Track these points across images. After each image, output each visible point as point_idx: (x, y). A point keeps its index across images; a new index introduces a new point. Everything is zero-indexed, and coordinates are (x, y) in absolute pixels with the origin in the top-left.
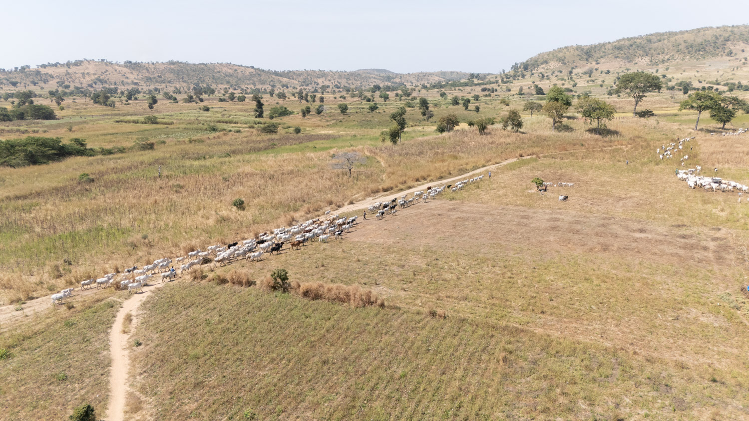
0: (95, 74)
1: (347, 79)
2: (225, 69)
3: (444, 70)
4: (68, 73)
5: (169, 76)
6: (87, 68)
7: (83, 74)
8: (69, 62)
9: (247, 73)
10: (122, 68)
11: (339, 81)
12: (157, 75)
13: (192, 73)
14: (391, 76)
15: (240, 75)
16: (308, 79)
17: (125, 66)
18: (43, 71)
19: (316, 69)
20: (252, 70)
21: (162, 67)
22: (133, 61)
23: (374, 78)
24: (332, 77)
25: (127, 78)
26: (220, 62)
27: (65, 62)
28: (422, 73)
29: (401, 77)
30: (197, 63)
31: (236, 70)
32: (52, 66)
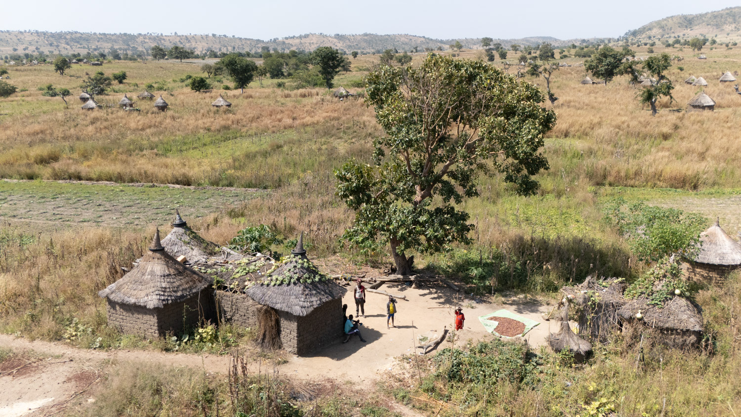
0: (317, 43)
2: (403, 39)
4: (301, 43)
5: (364, 45)
6: (312, 39)
7: (310, 43)
8: (301, 36)
13: (379, 42)
17: (335, 38)
18: (287, 41)
21: (359, 38)
22: (340, 34)
26: (400, 34)
27: (299, 35)
30: (383, 35)
31: (411, 40)
32: (291, 38)
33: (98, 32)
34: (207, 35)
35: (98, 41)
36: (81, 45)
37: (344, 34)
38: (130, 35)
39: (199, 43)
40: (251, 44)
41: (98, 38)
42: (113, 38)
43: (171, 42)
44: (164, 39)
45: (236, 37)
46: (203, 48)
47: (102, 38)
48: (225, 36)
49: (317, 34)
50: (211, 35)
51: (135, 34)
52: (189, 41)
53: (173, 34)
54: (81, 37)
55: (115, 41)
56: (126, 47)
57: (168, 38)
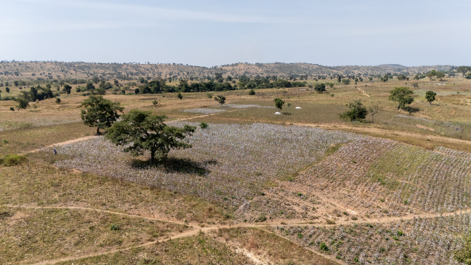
0: (244, 69)
1: (372, 70)
2: (303, 66)
3: (440, 65)
4: (233, 69)
5: (276, 70)
6: (241, 67)
7: (239, 69)
8: (233, 64)
9: (315, 68)
10: (255, 67)
11: (367, 71)
12: (270, 69)
13: (287, 68)
14: (401, 68)
15: (311, 69)
16: (348, 70)
17: (256, 65)
18: (224, 68)
19: (354, 65)
21: (273, 66)
22: (259, 63)
24: (363, 69)
25: (258, 71)
26: (300, 62)
27: (231, 64)
28: (424, 66)
29: (408, 69)
30: (289, 63)
31: (309, 66)
32: (226, 66)
33: (97, 62)
34: (169, 64)
35: (96, 68)
36: (84, 71)
37: (262, 63)
38: (118, 64)
39: (164, 69)
40: (199, 70)
41: (97, 66)
42: (106, 66)
43: (145, 69)
44: (140, 67)
45: (189, 65)
46: (166, 73)
47: (99, 66)
48: (181, 64)
49: (244, 63)
50: (172, 64)
51: (122, 63)
52: (157, 68)
53: (147, 63)
54: (85, 66)
55: (108, 68)
56: (114, 72)
57: (143, 66)
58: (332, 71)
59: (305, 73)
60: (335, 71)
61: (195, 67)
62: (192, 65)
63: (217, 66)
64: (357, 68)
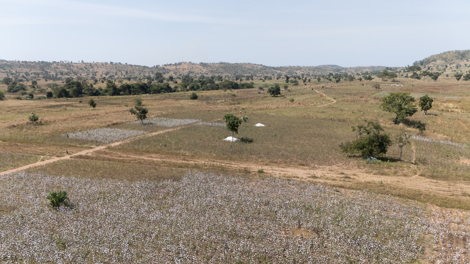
0: (188, 69)
1: (313, 71)
2: (247, 66)
3: (373, 66)
5: (221, 70)
6: (184, 66)
7: (183, 69)
8: (176, 63)
9: (259, 68)
10: (199, 66)
11: (309, 72)
12: (215, 69)
13: (231, 68)
14: (340, 69)
15: (255, 69)
16: (291, 71)
17: (201, 65)
18: (166, 68)
19: (296, 66)
20: (261, 67)
21: (217, 65)
22: (204, 63)
23: (329, 70)
24: (305, 70)
25: (202, 71)
26: (245, 63)
27: (174, 63)
28: (359, 67)
29: (346, 69)
30: (233, 63)
31: (253, 67)
32: (169, 65)
33: (21, 61)
34: (106, 63)
35: (19, 67)
36: (4, 70)
37: (206, 62)
38: (46, 63)
39: (100, 69)
40: (139, 69)
41: (20, 65)
42: (32, 65)
43: (78, 68)
44: (73, 66)
45: (128, 64)
46: (102, 72)
47: (23, 65)
48: (120, 63)
49: (187, 62)
50: (109, 63)
51: (51, 62)
52: (93, 67)
53: (81, 62)
54: (6, 64)
55: (34, 67)
56: (41, 71)
57: (76, 65)
58: (275, 72)
59: (250, 73)
60: (279, 71)
61: (135, 66)
62: (131, 64)
63: (159, 66)
64: (299, 68)
